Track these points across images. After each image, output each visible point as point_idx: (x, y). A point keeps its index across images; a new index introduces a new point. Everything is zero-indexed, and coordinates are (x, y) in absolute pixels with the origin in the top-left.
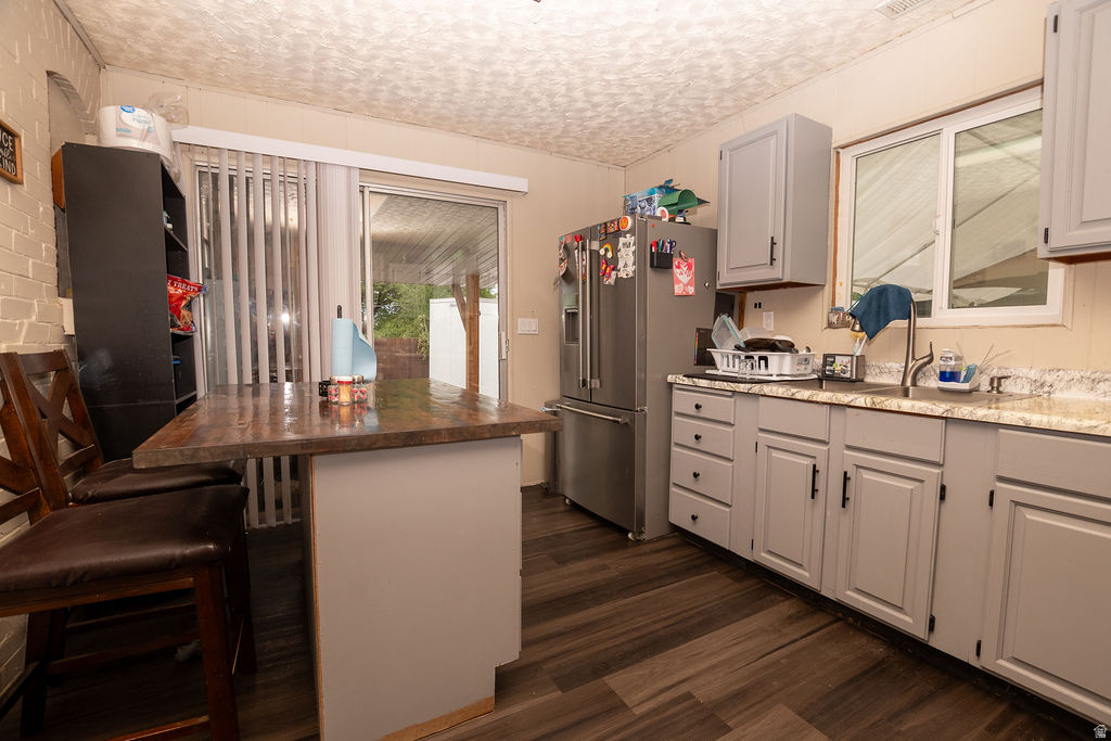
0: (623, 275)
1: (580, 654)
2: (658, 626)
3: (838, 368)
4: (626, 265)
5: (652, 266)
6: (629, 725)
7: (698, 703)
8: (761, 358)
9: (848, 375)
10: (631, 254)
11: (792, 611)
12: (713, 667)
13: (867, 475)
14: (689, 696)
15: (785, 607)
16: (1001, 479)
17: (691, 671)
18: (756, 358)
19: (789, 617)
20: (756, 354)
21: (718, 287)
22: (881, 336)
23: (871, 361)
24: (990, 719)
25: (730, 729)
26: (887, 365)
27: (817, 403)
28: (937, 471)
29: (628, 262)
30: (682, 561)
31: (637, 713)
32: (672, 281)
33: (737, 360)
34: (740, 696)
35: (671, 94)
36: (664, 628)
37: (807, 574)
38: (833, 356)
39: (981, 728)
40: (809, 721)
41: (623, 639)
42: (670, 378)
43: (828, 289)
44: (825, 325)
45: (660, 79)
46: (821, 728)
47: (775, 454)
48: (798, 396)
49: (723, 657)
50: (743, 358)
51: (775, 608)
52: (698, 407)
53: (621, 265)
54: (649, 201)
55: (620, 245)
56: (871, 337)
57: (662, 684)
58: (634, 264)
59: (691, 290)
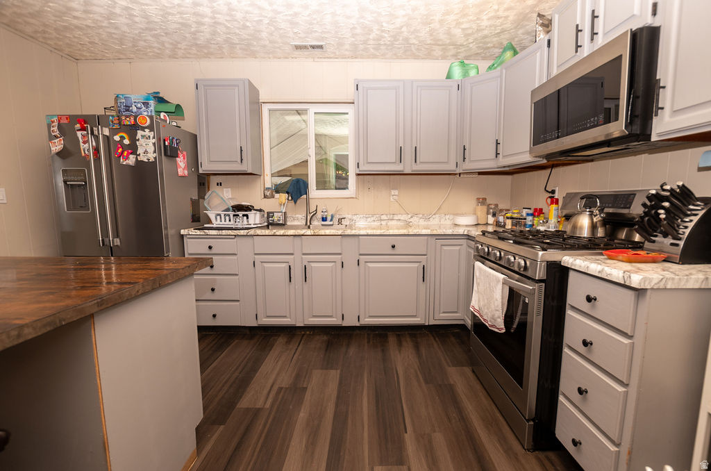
0: (143, 158)
1: (211, 407)
2: (236, 374)
3: (276, 219)
4: (146, 152)
5: (165, 155)
6: (270, 414)
7: (286, 388)
8: (244, 215)
9: (281, 222)
10: (151, 145)
11: (285, 340)
12: (278, 374)
13: (313, 265)
14: (280, 389)
15: (281, 340)
16: (361, 255)
17: (271, 381)
18: (241, 215)
19: (286, 342)
20: (241, 214)
21: (201, 172)
22: (298, 202)
23: (289, 215)
24: (366, 341)
25: (306, 388)
26: (297, 216)
27: (287, 235)
28: (340, 256)
29: (147, 148)
30: (214, 342)
31: (268, 407)
32: (176, 166)
33: (227, 218)
34: (298, 376)
35: (159, 31)
36: (240, 373)
37: (289, 319)
38: (273, 213)
39: (366, 344)
40: (327, 369)
41: (226, 388)
42: (183, 232)
43: (262, 177)
44: (263, 197)
45: (159, 20)
46: (332, 368)
47: (266, 265)
48: (277, 233)
49: (278, 368)
50: (232, 216)
51: (278, 342)
52: (210, 248)
53: (140, 151)
54: (146, 104)
55: (139, 136)
56: (295, 202)
57: (265, 392)
58: (155, 152)
59: (186, 172)
